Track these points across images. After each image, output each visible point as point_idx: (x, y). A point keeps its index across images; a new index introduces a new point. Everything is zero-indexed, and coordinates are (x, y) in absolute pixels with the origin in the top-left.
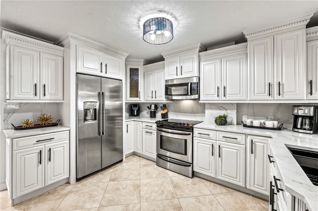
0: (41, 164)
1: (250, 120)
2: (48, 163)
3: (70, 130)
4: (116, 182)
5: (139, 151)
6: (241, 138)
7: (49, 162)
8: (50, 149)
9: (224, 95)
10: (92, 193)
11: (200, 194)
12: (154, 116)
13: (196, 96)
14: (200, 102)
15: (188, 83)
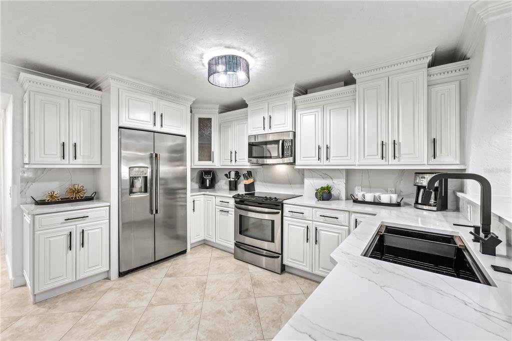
0: (70, 250)
1: (363, 193)
2: (80, 250)
3: (110, 206)
4: (173, 278)
5: (212, 239)
6: (342, 217)
7: (82, 249)
8: (83, 230)
9: (327, 158)
10: (140, 290)
11: (287, 294)
12: (234, 188)
13: (291, 160)
14: (297, 167)
15: (279, 140)
